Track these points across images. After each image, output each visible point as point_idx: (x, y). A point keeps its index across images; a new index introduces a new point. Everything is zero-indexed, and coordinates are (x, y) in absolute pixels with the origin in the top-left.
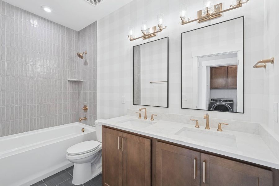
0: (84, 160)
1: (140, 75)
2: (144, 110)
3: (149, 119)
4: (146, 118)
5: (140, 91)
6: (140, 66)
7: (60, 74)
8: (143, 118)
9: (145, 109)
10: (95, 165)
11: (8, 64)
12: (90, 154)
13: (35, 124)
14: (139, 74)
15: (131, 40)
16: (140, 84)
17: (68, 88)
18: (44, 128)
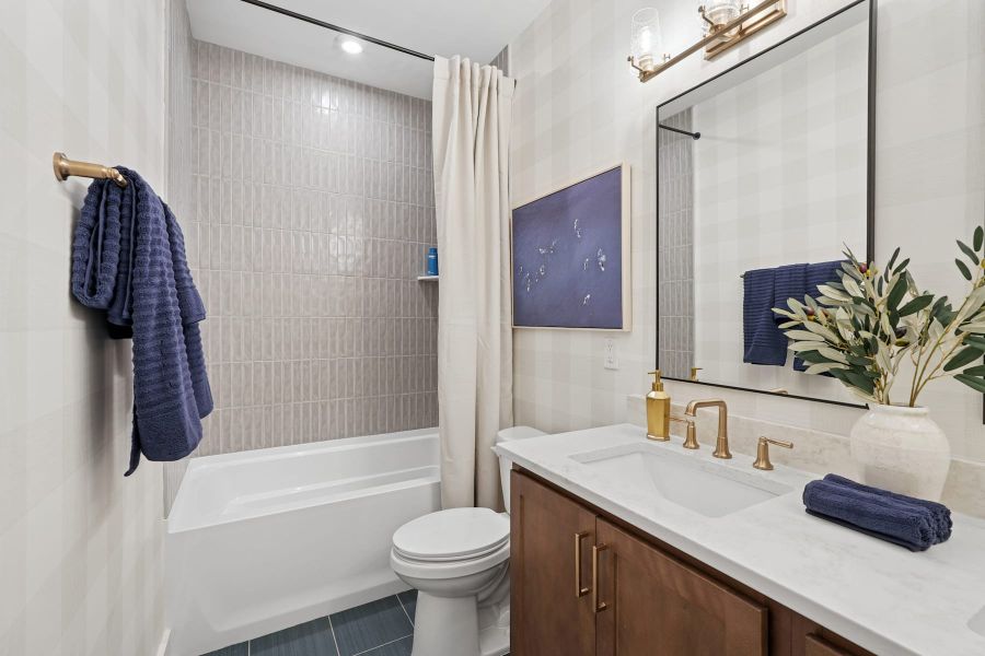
0: (445, 585)
1: (691, 248)
2: (715, 411)
3: (743, 460)
4: (723, 449)
5: (692, 314)
6: (691, 207)
7: (394, 259)
8: (707, 449)
9: (721, 404)
10: (494, 608)
11: (258, 236)
12: (464, 568)
13: (324, 422)
14: (684, 242)
15: (645, 76)
16: (691, 286)
17: (420, 305)
18: (348, 437)
